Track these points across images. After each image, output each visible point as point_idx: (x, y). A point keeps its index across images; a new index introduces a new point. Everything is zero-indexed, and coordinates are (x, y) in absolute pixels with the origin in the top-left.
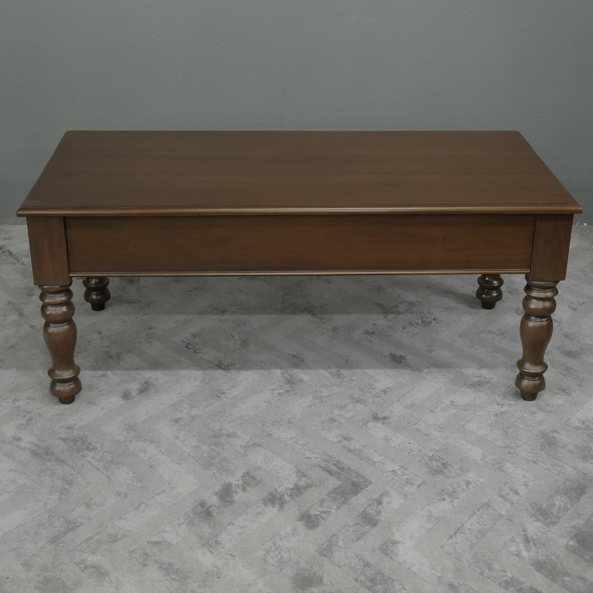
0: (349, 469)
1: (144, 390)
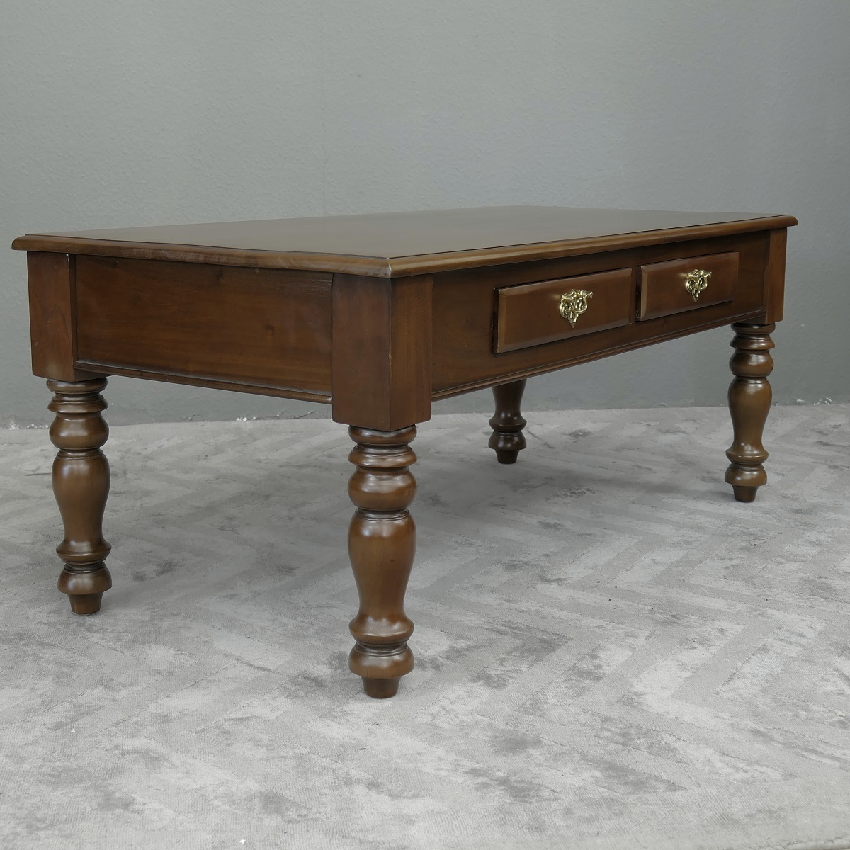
0: (528, 628)
1: (167, 571)
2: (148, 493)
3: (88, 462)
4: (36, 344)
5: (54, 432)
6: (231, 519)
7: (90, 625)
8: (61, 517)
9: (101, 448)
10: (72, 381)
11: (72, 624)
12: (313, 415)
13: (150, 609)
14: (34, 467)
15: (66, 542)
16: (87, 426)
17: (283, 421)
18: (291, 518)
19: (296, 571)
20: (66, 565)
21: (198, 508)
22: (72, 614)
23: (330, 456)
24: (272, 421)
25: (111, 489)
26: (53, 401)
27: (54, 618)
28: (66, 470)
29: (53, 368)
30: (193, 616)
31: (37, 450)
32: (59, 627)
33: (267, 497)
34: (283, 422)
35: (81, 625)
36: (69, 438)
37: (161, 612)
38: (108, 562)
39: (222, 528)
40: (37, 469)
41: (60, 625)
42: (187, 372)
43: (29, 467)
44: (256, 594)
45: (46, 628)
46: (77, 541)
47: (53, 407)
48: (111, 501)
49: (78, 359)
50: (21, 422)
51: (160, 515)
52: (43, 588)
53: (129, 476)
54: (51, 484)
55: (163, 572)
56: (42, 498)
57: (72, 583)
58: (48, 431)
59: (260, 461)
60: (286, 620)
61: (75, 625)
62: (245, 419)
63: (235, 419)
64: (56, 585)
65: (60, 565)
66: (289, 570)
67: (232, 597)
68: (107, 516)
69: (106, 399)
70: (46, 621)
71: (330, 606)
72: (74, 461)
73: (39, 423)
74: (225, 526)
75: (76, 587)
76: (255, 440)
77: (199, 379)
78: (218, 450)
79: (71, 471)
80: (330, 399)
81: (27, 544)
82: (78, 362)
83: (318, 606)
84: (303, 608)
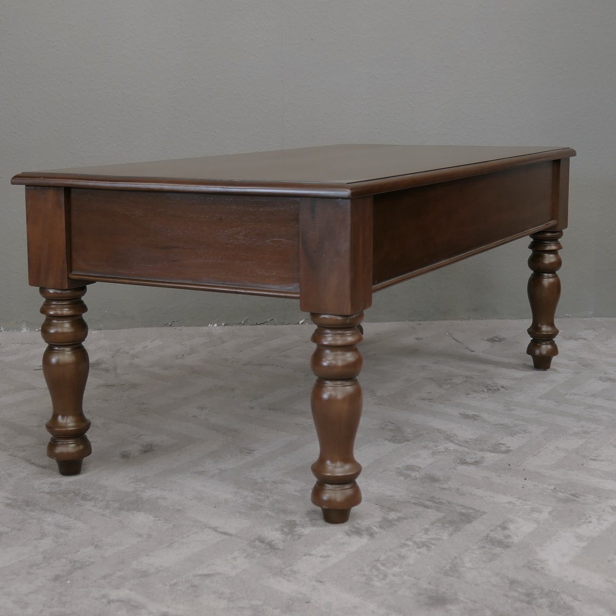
0: (449, 503)
1: (149, 451)
2: (134, 386)
7: (84, 494)
11: (69, 493)
13: (133, 482)
17: (247, 327)
18: (252, 408)
19: (255, 452)
23: (285, 356)
24: (238, 327)
27: (55, 489)
30: (169, 488)
32: (59, 496)
33: (233, 390)
35: (76, 495)
37: (143, 485)
41: (59, 494)
44: (222, 471)
45: (48, 496)
53: (119, 371)
55: (145, 452)
59: (227, 360)
60: (246, 493)
61: (72, 495)
62: (216, 325)
63: (207, 325)
66: (250, 452)
67: (201, 473)
70: (48, 491)
71: (283, 482)
76: (224, 343)
78: (193, 350)
81: (33, 427)
83: (273, 482)
84: (260, 483)
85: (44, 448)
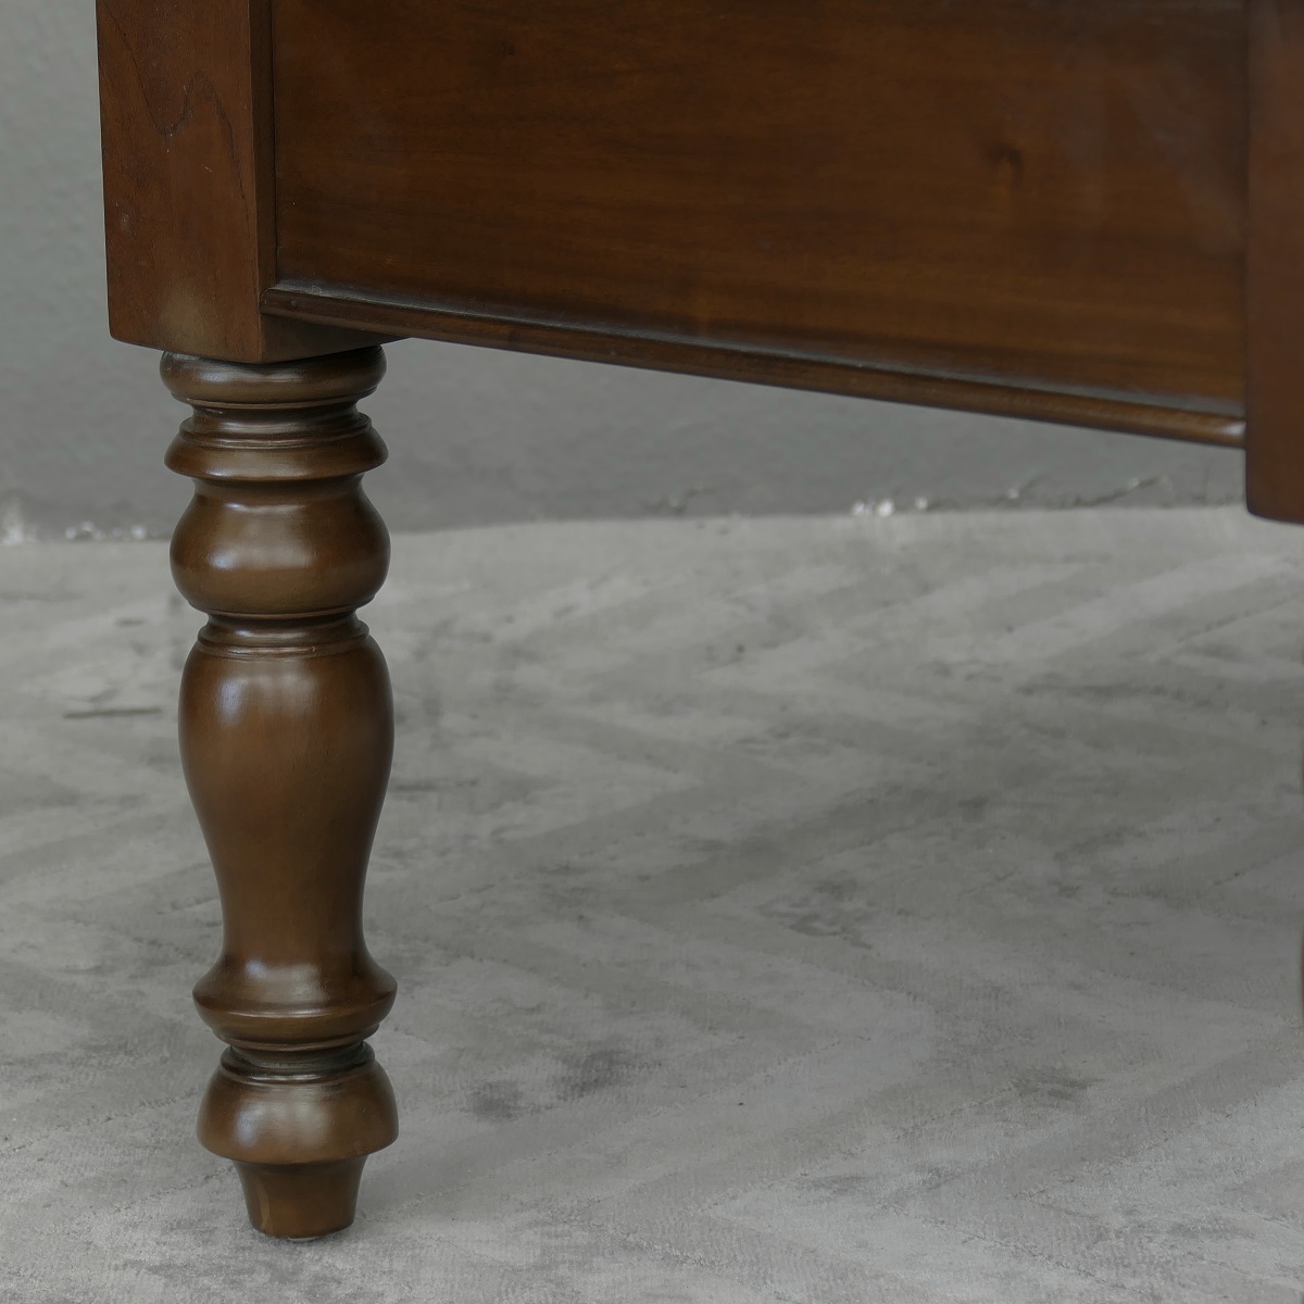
1: (597, 1083)
2: (521, 789)
3: (312, 665)
4: (125, 220)
5: (188, 551)
6: (836, 888)
7: (317, 1277)
8: (211, 870)
9: (362, 613)
10: (258, 359)
11: (251, 1271)
12: (1150, 493)
13: (537, 1223)
14: (95, 686)
15: (231, 964)
16: (311, 531)
17: (1033, 518)
18: (1068, 891)
19: (1090, 1092)
20: (231, 1053)
21: (712, 846)
22: (249, 1236)
23: (1216, 651)
24: (991, 518)
25: (394, 773)
26: (184, 433)
27: (185, 1249)
28: (231, 693)
29: (187, 314)
30: (699, 1254)
31: (105, 623)
32: (206, 1281)
33: (976, 806)
34: (1034, 523)
35: (284, 1278)
36: (242, 573)
37: (581, 1237)
38: (389, 1045)
39: (804, 925)
40: (109, 694)
41: (206, 1273)
42: (689, 326)
43: (76, 685)
44: (939, 1179)
45: (157, 1284)
46: (272, 959)
47: (183, 458)
48: (392, 814)
49: (278, 278)
50: (46, 514)
51: (566, 869)
52: (140, 1135)
53: (451, 721)
54: (175, 748)
55: (583, 1088)
56: (129, 801)
57: (253, 1118)
58: (163, 550)
59: (944, 670)
60: (1052, 1278)
61: (262, 1277)
62: (886, 509)
63: (844, 507)
64: (192, 1129)
65: (208, 1049)
66: (1065, 1090)
67: (846, 1185)
68: (379, 875)
69: (377, 425)
70: (156, 1260)
71: (1222, 1230)
72: (260, 662)
73: (114, 518)
74: (816, 917)
75: (266, 1135)
76: (926, 588)
77: (733, 354)
78: (784, 625)
79: (252, 697)
80: (1236, 430)
81: (76, 972)
82: (279, 287)
83: (1178, 1229)
84: (1119, 1233)
85: (191, 1110)
